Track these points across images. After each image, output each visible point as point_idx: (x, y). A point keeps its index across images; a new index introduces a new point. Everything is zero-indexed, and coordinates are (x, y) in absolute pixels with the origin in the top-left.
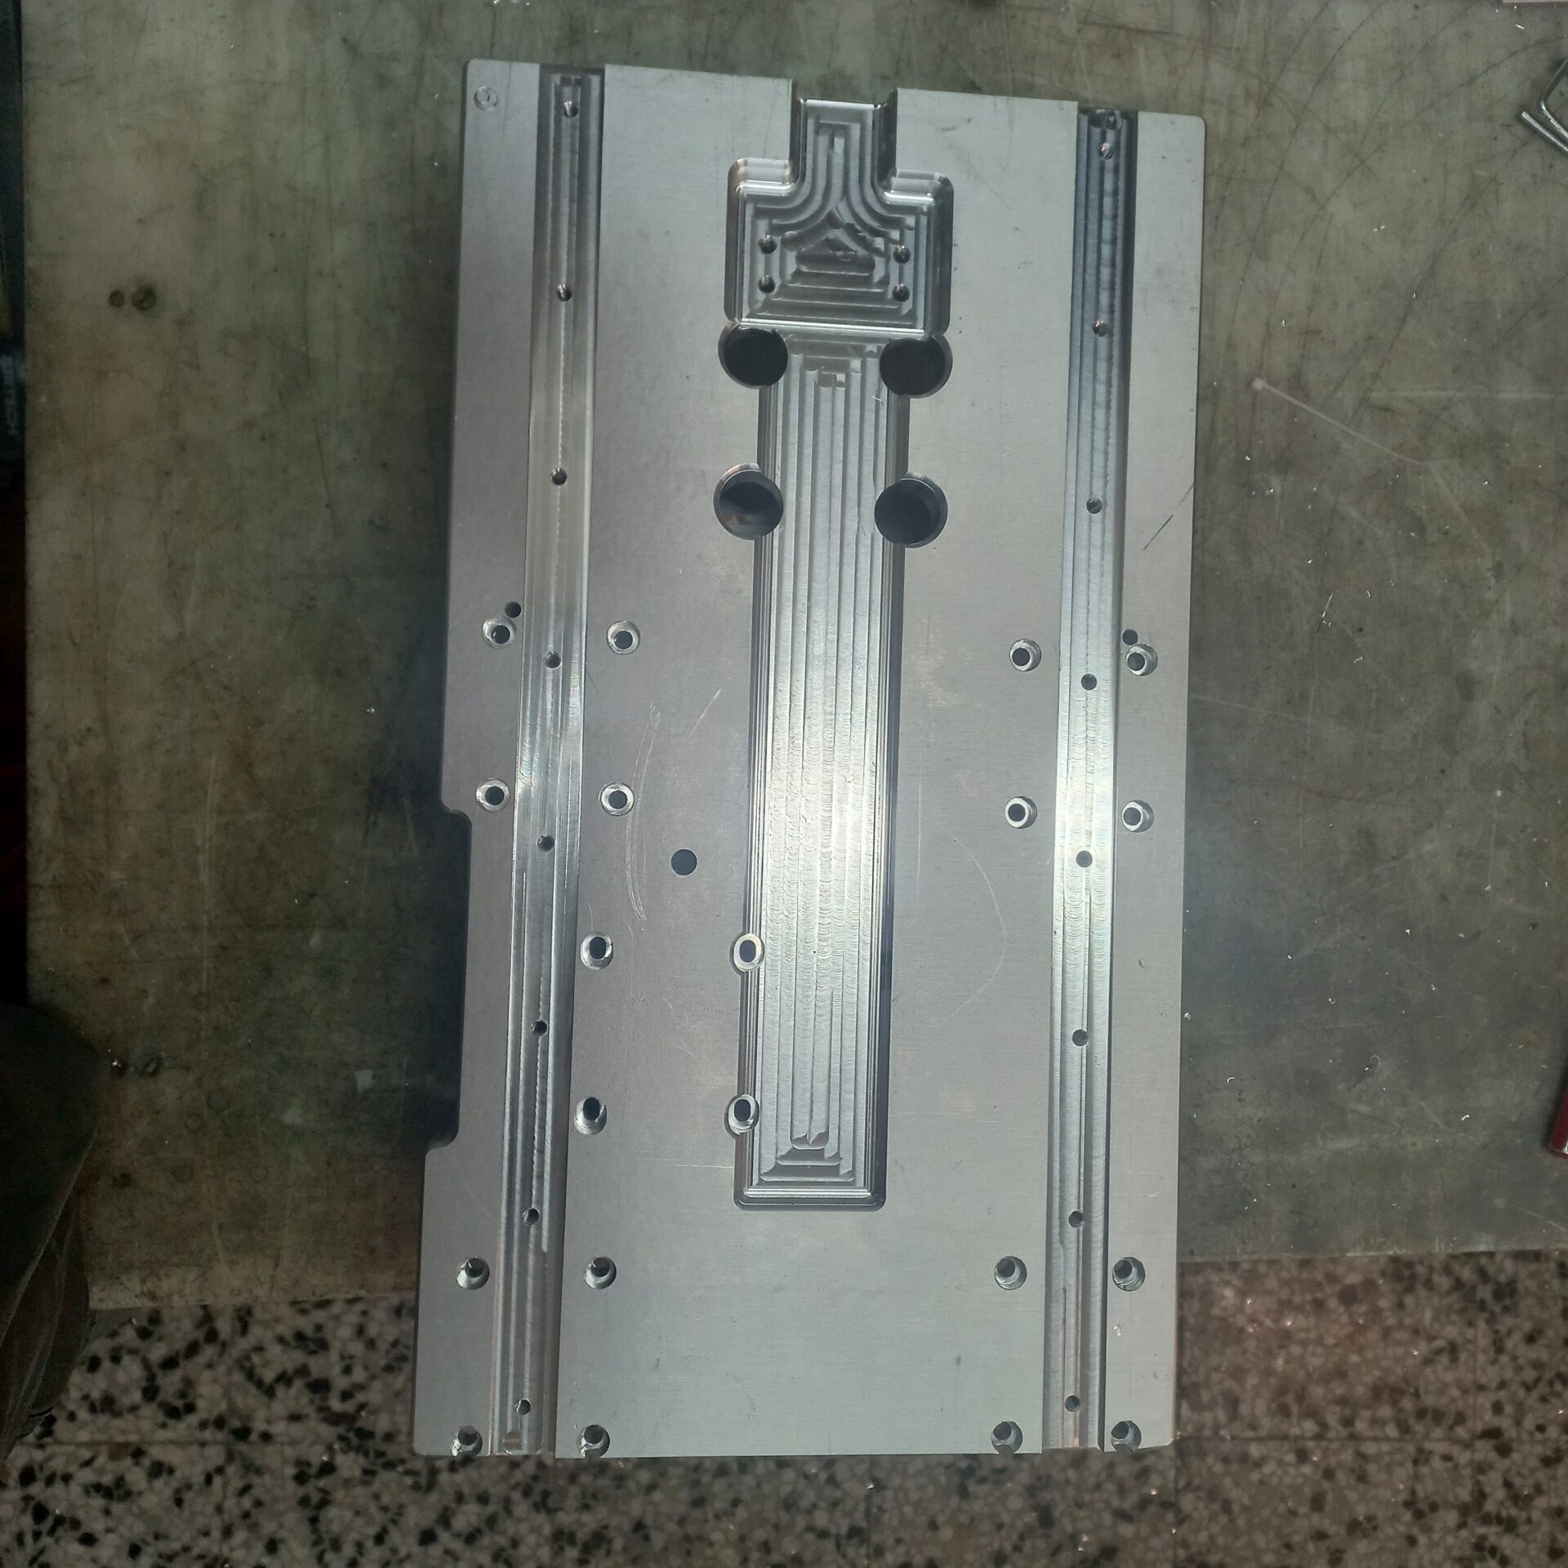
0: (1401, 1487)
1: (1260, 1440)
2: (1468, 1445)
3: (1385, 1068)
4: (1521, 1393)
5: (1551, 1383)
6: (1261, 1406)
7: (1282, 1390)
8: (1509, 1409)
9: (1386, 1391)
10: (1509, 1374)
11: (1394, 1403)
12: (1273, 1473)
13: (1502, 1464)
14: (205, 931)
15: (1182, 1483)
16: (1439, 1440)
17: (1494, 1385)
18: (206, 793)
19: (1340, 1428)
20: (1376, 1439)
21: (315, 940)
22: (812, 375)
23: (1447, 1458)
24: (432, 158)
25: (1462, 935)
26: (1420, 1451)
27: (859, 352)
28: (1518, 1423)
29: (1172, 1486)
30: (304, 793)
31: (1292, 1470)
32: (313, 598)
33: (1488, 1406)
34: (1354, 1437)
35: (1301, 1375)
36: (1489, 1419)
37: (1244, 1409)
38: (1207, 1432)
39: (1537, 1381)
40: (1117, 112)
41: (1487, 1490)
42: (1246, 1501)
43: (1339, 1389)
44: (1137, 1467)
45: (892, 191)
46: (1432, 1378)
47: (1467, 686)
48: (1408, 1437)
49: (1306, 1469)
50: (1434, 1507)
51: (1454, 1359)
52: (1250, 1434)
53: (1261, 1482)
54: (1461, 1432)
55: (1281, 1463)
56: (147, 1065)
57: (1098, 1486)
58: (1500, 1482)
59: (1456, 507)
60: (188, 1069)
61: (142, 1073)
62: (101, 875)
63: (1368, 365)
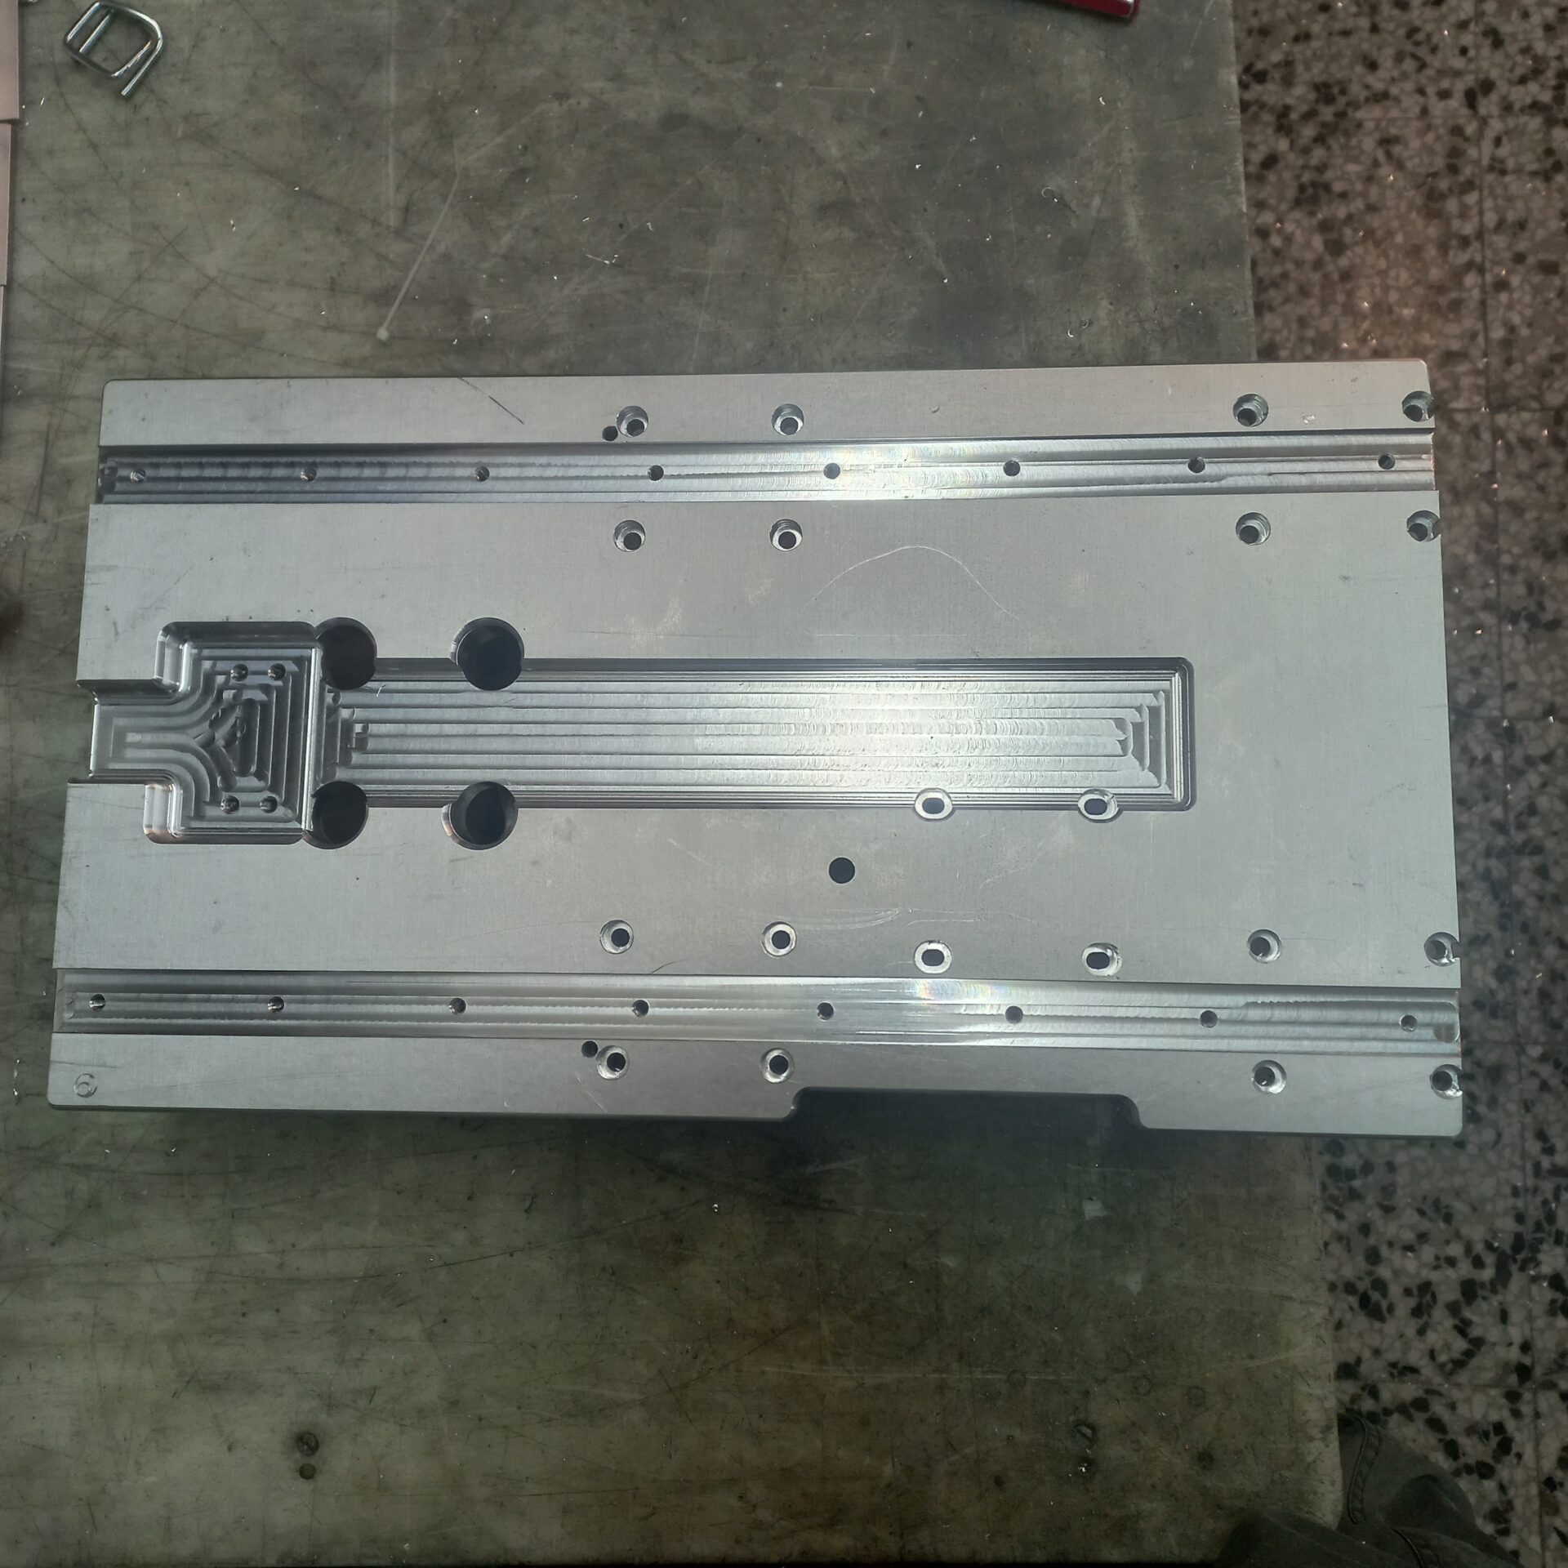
0: (1529, 185)
1: (1486, 329)
2: (1484, 122)
3: (1055, 182)
4: (1429, 72)
5: (1418, 44)
6: (1453, 329)
7: (1435, 308)
8: (1445, 84)
9: (1432, 203)
10: (1409, 86)
11: (1443, 197)
12: (1520, 313)
13: (1502, 88)
14: (944, 1376)
15: (1534, 405)
16: (1480, 151)
17: (1421, 100)
18: (804, 1376)
19: (1471, 249)
20: (1481, 213)
21: (950, 1262)
22: (356, 758)
23: (1498, 142)
24: (168, 1154)
25: (921, 113)
26: (1491, 169)
27: (333, 711)
28: (1458, 74)
29: (1538, 415)
30: (801, 1275)
31: (1516, 295)
32: (604, 1269)
33: (1442, 105)
34: (1480, 235)
35: (1419, 290)
36: (1456, 103)
37: (1455, 346)
38: (1481, 381)
39: (1414, 56)
40: (101, 467)
41: (1528, 100)
42: (1551, 340)
43: (1431, 252)
44: (1520, 451)
45: (178, 684)
46: (1416, 161)
47: (674, 120)
48: (1477, 181)
49: (1515, 281)
50: (1549, 152)
51: (1396, 140)
52: (1481, 339)
53: (1530, 325)
54: (1470, 129)
55: (1510, 307)
56: (1084, 1435)
57: (1541, 489)
58: (1521, 88)
59: (499, 140)
60: (1087, 1393)
61: (1093, 1441)
62: (889, 1485)
63: (364, 230)
